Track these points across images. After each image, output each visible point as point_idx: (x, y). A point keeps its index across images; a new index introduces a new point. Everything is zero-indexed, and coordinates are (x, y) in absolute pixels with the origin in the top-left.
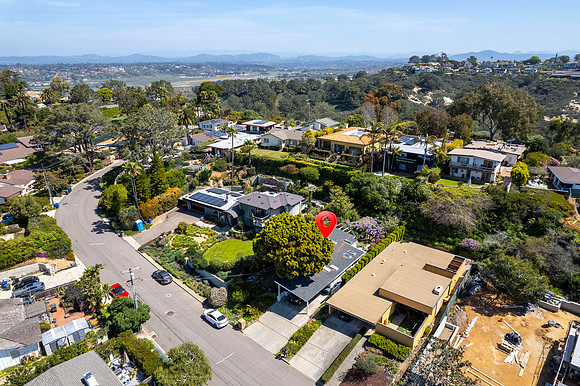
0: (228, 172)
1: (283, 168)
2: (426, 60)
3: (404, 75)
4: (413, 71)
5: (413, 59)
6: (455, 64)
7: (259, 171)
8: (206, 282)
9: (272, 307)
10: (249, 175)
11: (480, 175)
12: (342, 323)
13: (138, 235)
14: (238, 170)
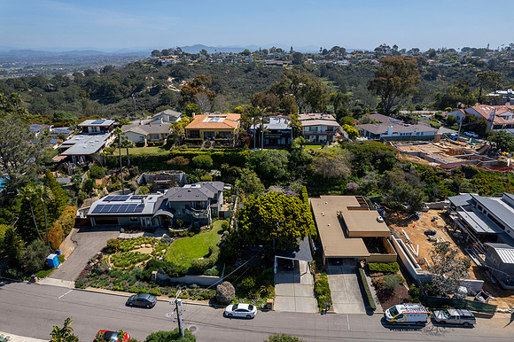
0: (107, 177)
1: (170, 161)
2: (165, 53)
3: (152, 67)
4: (160, 64)
5: (154, 53)
6: (193, 57)
7: (143, 169)
8: (195, 285)
9: (276, 280)
10: (132, 175)
11: (325, 138)
12: (338, 267)
13: (55, 272)
14: (117, 173)
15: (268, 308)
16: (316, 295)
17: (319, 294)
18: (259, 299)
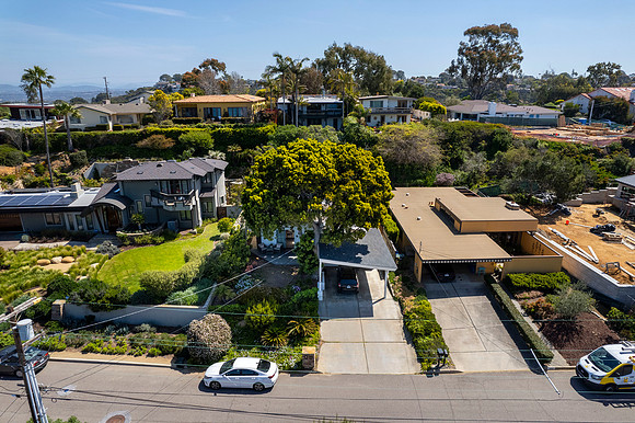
0: (27, 165)
9: (322, 312)
10: (75, 165)
11: (395, 119)
12: (448, 285)
14: (48, 161)
15: (304, 367)
16: (411, 336)
17: (417, 335)
18: (285, 348)
